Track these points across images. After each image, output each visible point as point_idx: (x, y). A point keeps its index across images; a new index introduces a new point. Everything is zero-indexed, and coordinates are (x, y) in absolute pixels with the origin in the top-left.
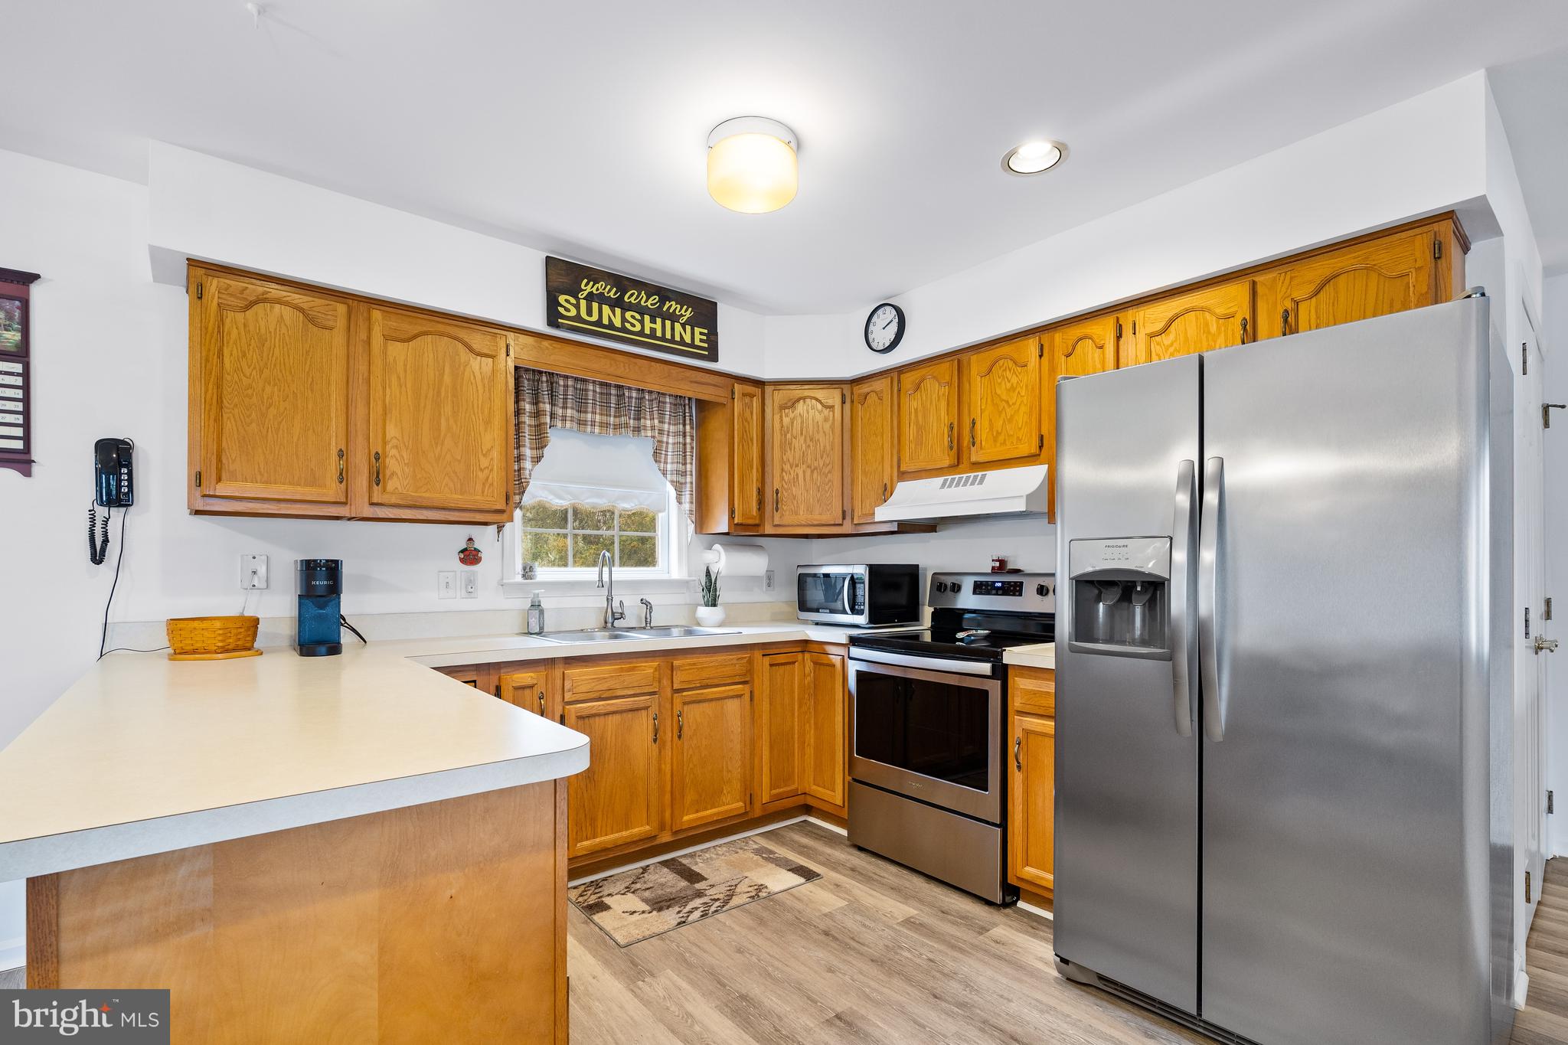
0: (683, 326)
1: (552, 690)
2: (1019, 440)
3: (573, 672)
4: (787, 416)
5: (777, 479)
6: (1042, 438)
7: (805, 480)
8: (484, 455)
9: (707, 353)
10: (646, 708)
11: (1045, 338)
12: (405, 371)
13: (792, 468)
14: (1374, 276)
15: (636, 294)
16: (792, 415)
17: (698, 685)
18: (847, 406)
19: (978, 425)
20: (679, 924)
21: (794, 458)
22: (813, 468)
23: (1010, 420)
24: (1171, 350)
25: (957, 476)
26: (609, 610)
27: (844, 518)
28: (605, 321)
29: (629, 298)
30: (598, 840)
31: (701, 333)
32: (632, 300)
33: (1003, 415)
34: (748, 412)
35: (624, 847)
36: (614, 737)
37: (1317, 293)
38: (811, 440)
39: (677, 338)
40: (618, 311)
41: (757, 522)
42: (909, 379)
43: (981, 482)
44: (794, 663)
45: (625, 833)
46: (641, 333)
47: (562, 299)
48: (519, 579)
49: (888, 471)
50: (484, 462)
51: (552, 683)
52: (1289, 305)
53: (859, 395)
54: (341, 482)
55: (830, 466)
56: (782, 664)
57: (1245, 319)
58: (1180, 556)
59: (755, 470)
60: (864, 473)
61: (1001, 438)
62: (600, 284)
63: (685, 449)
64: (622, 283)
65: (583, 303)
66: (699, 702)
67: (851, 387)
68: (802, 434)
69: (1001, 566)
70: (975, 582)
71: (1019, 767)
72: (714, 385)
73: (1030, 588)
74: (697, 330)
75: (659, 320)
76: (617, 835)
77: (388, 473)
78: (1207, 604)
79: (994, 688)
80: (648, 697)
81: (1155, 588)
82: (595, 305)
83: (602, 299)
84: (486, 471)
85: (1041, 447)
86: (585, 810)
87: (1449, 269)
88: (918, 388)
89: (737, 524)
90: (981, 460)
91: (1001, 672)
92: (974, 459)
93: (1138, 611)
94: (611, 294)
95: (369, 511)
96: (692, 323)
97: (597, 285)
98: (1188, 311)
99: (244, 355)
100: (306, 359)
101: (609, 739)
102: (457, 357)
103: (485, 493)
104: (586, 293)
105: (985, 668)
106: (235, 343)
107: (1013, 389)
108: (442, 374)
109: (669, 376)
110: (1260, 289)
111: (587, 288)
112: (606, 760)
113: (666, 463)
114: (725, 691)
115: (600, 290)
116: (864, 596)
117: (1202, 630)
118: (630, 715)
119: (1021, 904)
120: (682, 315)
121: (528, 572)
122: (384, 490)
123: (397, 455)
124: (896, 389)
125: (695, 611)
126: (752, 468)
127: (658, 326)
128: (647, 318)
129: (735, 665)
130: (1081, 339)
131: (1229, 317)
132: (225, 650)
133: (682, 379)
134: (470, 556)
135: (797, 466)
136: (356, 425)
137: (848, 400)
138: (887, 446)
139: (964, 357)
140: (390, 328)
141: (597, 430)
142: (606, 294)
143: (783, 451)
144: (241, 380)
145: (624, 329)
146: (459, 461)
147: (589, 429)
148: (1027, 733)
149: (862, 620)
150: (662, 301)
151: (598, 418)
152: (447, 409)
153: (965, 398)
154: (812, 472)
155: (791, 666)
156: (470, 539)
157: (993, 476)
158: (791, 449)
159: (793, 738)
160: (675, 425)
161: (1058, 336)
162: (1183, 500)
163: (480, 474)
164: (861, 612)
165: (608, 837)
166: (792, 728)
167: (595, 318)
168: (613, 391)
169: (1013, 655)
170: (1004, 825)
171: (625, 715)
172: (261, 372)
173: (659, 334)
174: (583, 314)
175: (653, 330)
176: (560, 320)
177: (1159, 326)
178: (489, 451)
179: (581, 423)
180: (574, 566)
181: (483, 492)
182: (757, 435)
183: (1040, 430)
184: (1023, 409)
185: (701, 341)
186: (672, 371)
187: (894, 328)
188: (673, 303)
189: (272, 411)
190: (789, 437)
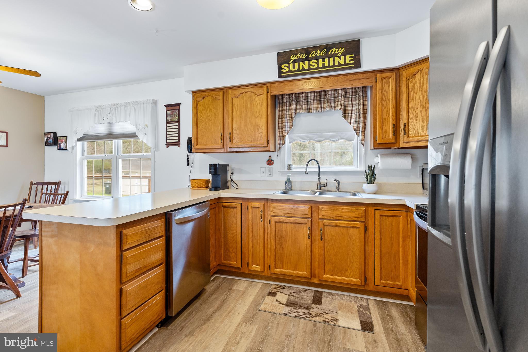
0: (340, 58)
1: (267, 210)
3: (274, 205)
4: (411, 82)
5: (404, 118)
7: (422, 116)
8: (260, 128)
9: (354, 65)
10: (306, 224)
12: (238, 106)
13: (414, 111)
15: (315, 52)
16: (414, 81)
17: (332, 218)
20: (285, 314)
21: (415, 104)
22: (426, 108)
26: (319, 183)
28: (301, 69)
29: (312, 55)
30: (283, 270)
31: (350, 57)
32: (313, 56)
34: (386, 86)
35: (296, 277)
36: (291, 232)
38: (425, 92)
39: (337, 64)
40: (307, 62)
41: (393, 142)
44: (400, 216)
45: (295, 272)
46: (318, 68)
47: (283, 67)
48: (286, 170)
50: (260, 131)
51: (267, 208)
54: (221, 142)
56: (390, 216)
59: (391, 115)
62: (299, 55)
64: (308, 50)
65: (291, 65)
66: (333, 226)
68: (420, 90)
72: (364, 79)
74: (348, 57)
75: (327, 59)
76: (291, 271)
77: (233, 138)
80: (306, 219)
82: (296, 64)
83: (299, 60)
84: (261, 134)
86: (279, 257)
89: (379, 144)
94: (304, 57)
95: (229, 150)
96: (345, 54)
97: (297, 56)
99: (202, 112)
100: (214, 110)
101: (288, 233)
102: (252, 98)
103: (261, 141)
104: (292, 60)
106: (200, 109)
108: (248, 105)
109: (338, 81)
111: (292, 58)
112: (288, 241)
114: (347, 224)
115: (299, 57)
118: (298, 225)
120: (339, 53)
122: (232, 143)
123: (236, 132)
125: (361, 185)
126: (389, 114)
128: (320, 60)
129: (354, 212)
132: (198, 187)
133: (345, 81)
134: (270, 162)
135: (417, 109)
136: (226, 125)
140: (233, 95)
141: (315, 111)
142: (301, 58)
143: (409, 102)
144: (201, 118)
145: (309, 69)
146: (253, 131)
150: (328, 51)
151: (315, 106)
152: (249, 116)
155: (398, 218)
156: (270, 157)
158: (413, 100)
159: (399, 257)
160: (355, 101)
163: (259, 135)
165: (288, 271)
166: (398, 251)
167: (296, 69)
168: (323, 94)
171: (295, 225)
172: (205, 115)
173: (327, 65)
174: (292, 69)
175: (324, 65)
176: (282, 75)
178: (262, 126)
181: (260, 141)
182: (392, 97)
185: (350, 61)
186: (339, 79)
188: (334, 49)
189: (207, 125)
190: (412, 93)
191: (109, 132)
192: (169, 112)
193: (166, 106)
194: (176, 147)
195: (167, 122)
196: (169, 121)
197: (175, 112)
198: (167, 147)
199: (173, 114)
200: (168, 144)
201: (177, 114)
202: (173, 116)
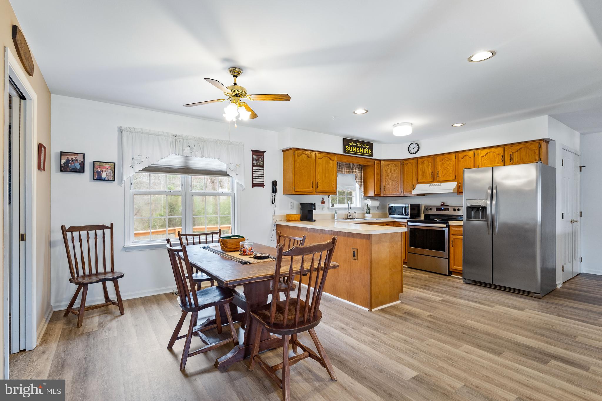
0: (367, 149)
2: (450, 176)
4: (386, 168)
5: (384, 184)
6: (456, 176)
7: (391, 183)
9: (371, 155)
11: (457, 154)
12: (321, 165)
13: (388, 181)
14: (528, 149)
15: (359, 144)
16: (388, 168)
18: (402, 165)
19: (439, 173)
21: (388, 178)
23: (448, 172)
24: (487, 160)
25: (433, 184)
26: (348, 214)
27: (401, 193)
28: (353, 151)
29: (357, 145)
31: (370, 151)
33: (446, 170)
34: (378, 168)
37: (517, 151)
38: (393, 174)
39: (366, 153)
40: (355, 148)
41: (379, 194)
42: (420, 161)
43: (440, 185)
46: (360, 152)
47: (346, 147)
48: (331, 207)
49: (414, 181)
50: (333, 183)
52: (511, 153)
53: (406, 163)
54: (312, 188)
55: (398, 180)
57: (502, 155)
58: (489, 202)
59: (379, 181)
60: (407, 182)
61: (445, 176)
62: (353, 142)
63: (361, 176)
64: (356, 142)
65: (350, 147)
67: (403, 162)
68: (390, 172)
69: (443, 204)
70: (436, 208)
71: (452, 246)
72: (371, 162)
73: (451, 209)
74: (369, 150)
75: (362, 149)
77: (319, 186)
78: (494, 211)
79: (446, 230)
81: (484, 209)
82: (352, 147)
84: (333, 185)
85: (455, 178)
87: (542, 150)
88: (423, 163)
89: (376, 194)
90: (440, 180)
91: (448, 227)
92: (438, 180)
93: (480, 213)
94: (355, 144)
95: (315, 193)
96: (369, 148)
98: (490, 152)
100: (308, 164)
102: (328, 161)
105: (445, 225)
106: (299, 162)
107: (448, 165)
108: (326, 165)
110: (505, 149)
111: (351, 144)
113: (357, 180)
115: (353, 144)
116: (409, 211)
117: (493, 216)
119: (452, 275)
120: (367, 147)
121: (333, 206)
122: (318, 189)
123: (320, 182)
124: (416, 162)
125: (364, 215)
127: (362, 150)
128: (360, 149)
130: (465, 155)
131: (499, 154)
133: (365, 161)
134: (323, 202)
136: (314, 176)
137: (402, 164)
138: (414, 176)
139: (436, 157)
140: (319, 157)
141: (345, 173)
143: (386, 177)
144: (299, 169)
145: (357, 152)
147: (343, 173)
148: (454, 239)
149: (408, 217)
150: (363, 145)
153: (436, 166)
154: (393, 181)
156: (323, 199)
157: (443, 184)
158: (388, 176)
160: (360, 171)
161: (460, 155)
162: (489, 191)
164: (408, 215)
167: (352, 150)
168: (348, 164)
169: (451, 223)
170: (449, 258)
173: (363, 152)
174: (350, 149)
176: (346, 151)
177: (484, 155)
179: (342, 171)
180: (339, 204)
182: (379, 173)
183: (455, 174)
184: (451, 170)
185: (370, 152)
186: (363, 159)
187: (417, 148)
188: (365, 145)
189: (303, 175)
190: (387, 173)
191: (185, 165)
192: (255, 157)
193: (253, 151)
194: (261, 188)
195: (253, 166)
196: (255, 165)
197: (261, 158)
198: (253, 188)
199: (258, 159)
200: (254, 185)
201: (262, 160)
202: (258, 161)
